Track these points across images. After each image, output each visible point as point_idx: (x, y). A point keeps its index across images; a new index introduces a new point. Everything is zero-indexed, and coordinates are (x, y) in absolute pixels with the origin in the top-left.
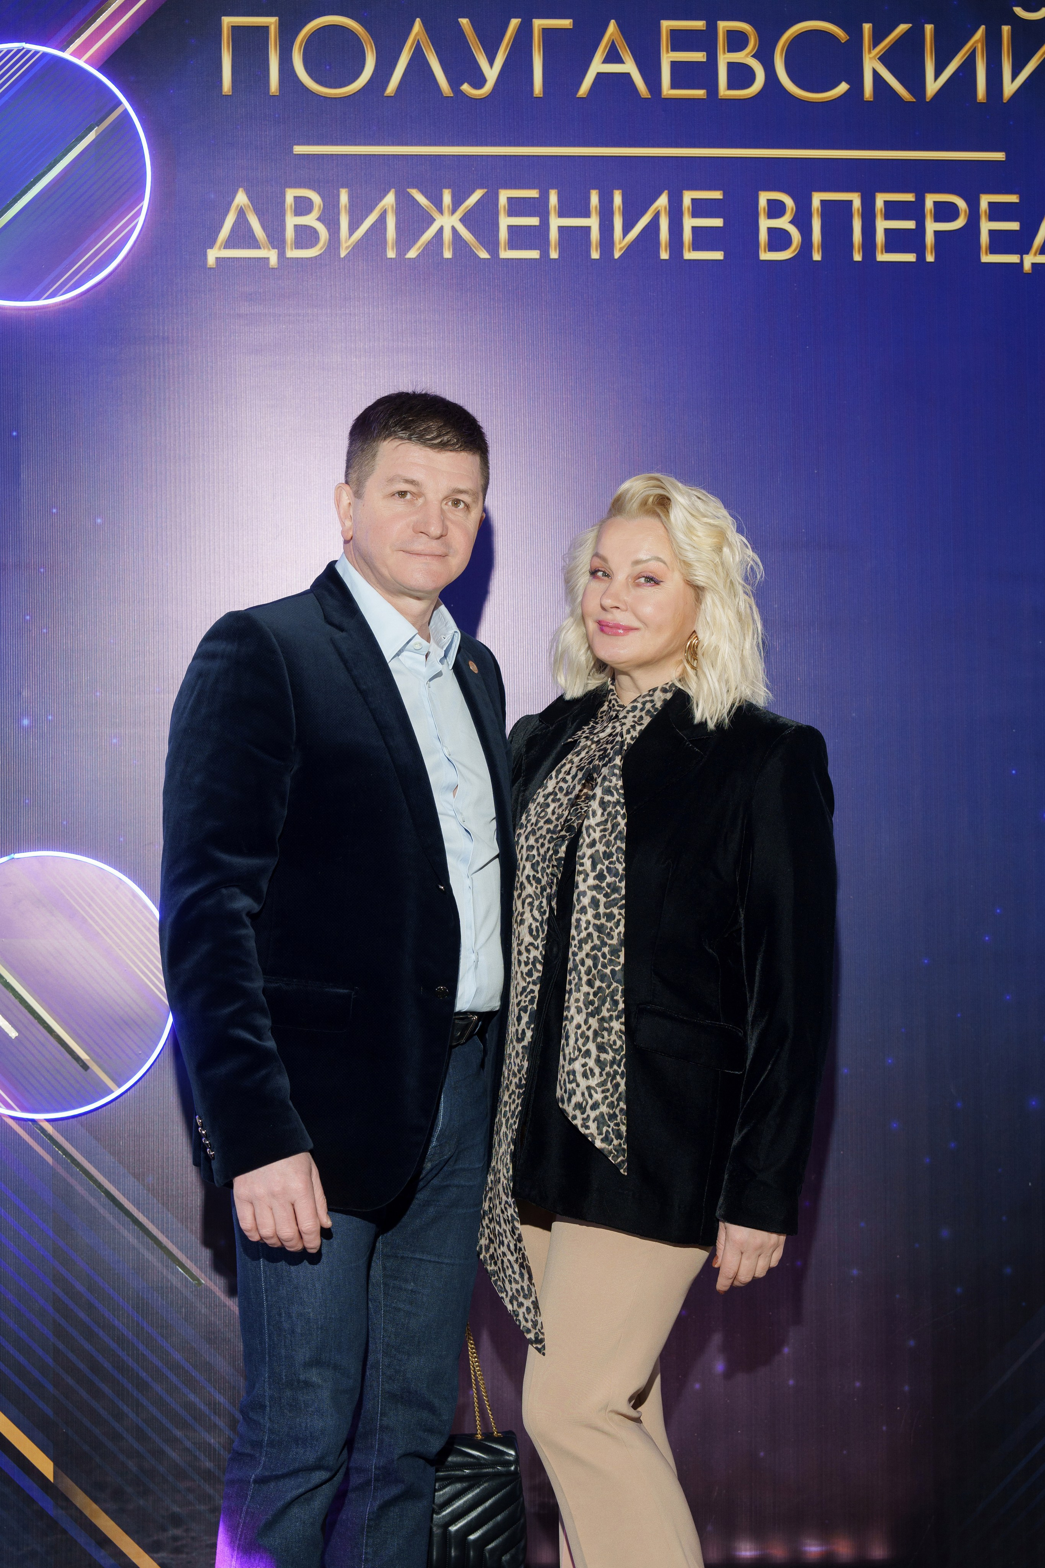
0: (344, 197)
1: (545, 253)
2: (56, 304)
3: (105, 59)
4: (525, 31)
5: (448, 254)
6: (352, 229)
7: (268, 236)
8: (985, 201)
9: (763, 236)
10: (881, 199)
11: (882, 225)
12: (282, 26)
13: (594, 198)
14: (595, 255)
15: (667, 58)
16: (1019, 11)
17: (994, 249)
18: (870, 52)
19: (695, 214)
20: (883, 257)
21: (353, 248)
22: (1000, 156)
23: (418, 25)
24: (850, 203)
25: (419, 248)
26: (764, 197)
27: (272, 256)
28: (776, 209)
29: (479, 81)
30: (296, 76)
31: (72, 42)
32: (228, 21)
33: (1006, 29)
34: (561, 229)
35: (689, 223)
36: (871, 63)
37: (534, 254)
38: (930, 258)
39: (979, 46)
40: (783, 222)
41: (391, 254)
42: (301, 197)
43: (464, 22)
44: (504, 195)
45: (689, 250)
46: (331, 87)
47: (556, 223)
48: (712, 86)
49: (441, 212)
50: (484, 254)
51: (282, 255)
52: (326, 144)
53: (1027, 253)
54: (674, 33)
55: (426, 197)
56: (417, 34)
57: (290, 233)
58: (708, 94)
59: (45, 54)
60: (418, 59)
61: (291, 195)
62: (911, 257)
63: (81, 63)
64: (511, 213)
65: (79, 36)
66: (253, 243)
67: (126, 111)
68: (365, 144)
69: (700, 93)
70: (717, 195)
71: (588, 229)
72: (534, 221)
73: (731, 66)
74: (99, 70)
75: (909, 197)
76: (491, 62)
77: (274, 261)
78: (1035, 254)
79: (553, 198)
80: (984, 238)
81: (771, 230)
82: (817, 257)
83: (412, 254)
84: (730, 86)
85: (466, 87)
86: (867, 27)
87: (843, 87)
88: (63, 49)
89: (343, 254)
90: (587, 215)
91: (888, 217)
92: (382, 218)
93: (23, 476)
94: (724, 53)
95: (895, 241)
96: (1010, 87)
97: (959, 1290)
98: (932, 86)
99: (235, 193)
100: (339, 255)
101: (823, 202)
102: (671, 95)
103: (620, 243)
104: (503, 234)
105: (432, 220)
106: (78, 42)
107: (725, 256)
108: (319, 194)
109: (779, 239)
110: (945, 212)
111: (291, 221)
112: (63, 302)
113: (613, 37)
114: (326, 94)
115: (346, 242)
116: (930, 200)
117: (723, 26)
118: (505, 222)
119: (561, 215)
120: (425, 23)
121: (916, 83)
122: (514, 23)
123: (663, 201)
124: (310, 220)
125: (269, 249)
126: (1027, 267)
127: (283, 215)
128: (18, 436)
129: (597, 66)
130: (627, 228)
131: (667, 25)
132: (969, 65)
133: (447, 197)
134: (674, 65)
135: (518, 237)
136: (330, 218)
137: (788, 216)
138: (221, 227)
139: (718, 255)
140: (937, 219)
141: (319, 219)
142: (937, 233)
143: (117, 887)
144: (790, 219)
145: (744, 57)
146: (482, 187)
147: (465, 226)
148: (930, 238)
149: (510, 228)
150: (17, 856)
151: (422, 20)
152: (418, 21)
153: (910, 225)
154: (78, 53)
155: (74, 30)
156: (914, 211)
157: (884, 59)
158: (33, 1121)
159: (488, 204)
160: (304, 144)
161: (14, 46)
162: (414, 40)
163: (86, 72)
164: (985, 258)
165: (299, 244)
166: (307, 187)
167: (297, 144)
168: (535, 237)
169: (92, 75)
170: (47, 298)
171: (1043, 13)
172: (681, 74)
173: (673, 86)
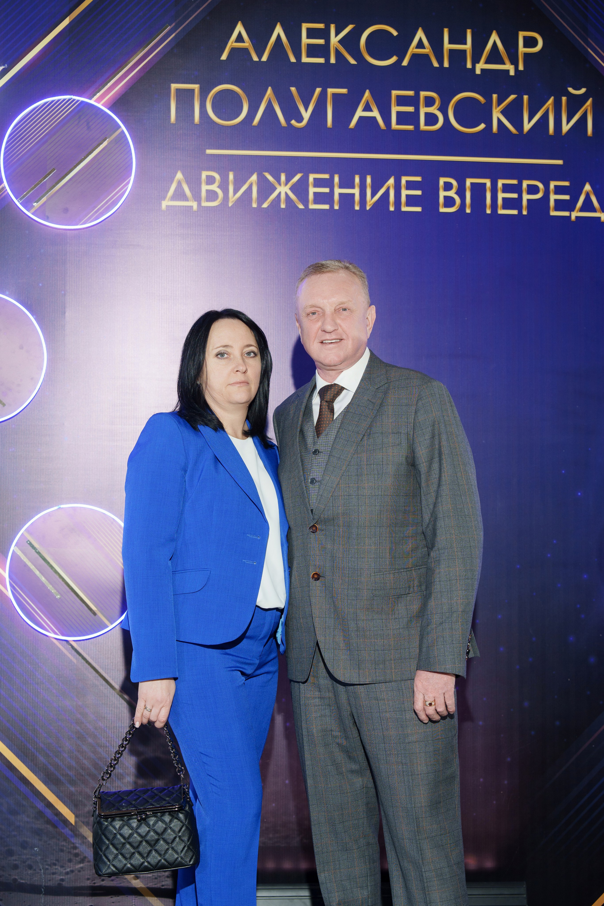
0: (231, 176)
1: (332, 206)
2: (86, 228)
3: (112, 104)
4: (323, 95)
5: (283, 206)
6: (235, 192)
7: (192, 195)
8: (553, 184)
9: (441, 200)
10: (500, 183)
11: (501, 196)
12: (201, 89)
13: (357, 179)
14: (357, 208)
15: (395, 110)
16: (570, 90)
17: (556, 209)
18: (496, 108)
19: (407, 188)
20: (501, 212)
21: (236, 202)
22: (560, 162)
23: (270, 90)
24: (485, 184)
25: (269, 203)
26: (442, 181)
27: (195, 205)
28: (448, 187)
29: (300, 119)
30: (208, 115)
31: (95, 95)
32: (174, 86)
33: (564, 99)
34: (340, 195)
35: (404, 193)
36: (497, 115)
37: (326, 207)
38: (525, 213)
39: (551, 106)
40: (452, 193)
41: (254, 205)
42: (209, 176)
43: (293, 89)
44: (312, 177)
45: (404, 206)
46: (225, 120)
47: (338, 191)
48: (417, 124)
49: (280, 184)
50: (301, 206)
51: (199, 204)
52: (223, 149)
53: (573, 211)
54: (398, 97)
55: (273, 177)
56: (269, 95)
57: (204, 194)
58: (415, 128)
59: (82, 102)
60: (270, 107)
61: (204, 174)
62: (515, 212)
63: (99, 105)
64: (315, 186)
65: (99, 92)
66: (185, 198)
67: (123, 132)
68: (242, 150)
69: (411, 127)
70: (419, 179)
71: (353, 195)
72: (327, 190)
73: (427, 114)
74: (109, 109)
75: (515, 182)
76: (306, 109)
77: (195, 207)
78: (577, 212)
79: (336, 179)
80: (552, 203)
81: (445, 197)
82: (468, 211)
83: (265, 205)
84: (426, 124)
85: (293, 122)
86: (495, 96)
87: (482, 126)
88: (91, 99)
89: (230, 205)
90: (353, 187)
91: (504, 191)
92: (250, 187)
93: (67, 314)
94: (423, 108)
95: (508, 204)
96: (566, 128)
97: (533, 733)
98: (527, 126)
99: (176, 173)
100: (228, 205)
101: (472, 184)
102: (396, 128)
103: (370, 202)
104: (311, 196)
105: (275, 189)
106: (98, 95)
107: (423, 210)
108: (219, 174)
109: (449, 202)
110: (533, 190)
111: (204, 187)
112: (90, 226)
113: (367, 99)
114: (223, 124)
115: (232, 198)
116: (525, 184)
117: (423, 94)
118: (312, 190)
119: (341, 187)
121: (518, 125)
122: (318, 90)
123: (391, 181)
124: (214, 187)
125: (193, 202)
126: (573, 218)
127: (200, 184)
128: (64, 294)
129: (360, 113)
130: (373, 195)
131: (395, 93)
132: (546, 116)
133: (283, 177)
134: (398, 113)
135: (319, 198)
136: (224, 186)
137: (454, 190)
138: (169, 190)
139: (419, 209)
140: (529, 192)
141: (218, 187)
142: (529, 200)
143: (112, 523)
144: (455, 192)
145: (433, 110)
146: (301, 173)
147: (292, 191)
149: (315, 194)
150: (62, 506)
151: (272, 88)
152: (270, 89)
153: (516, 196)
154: (98, 101)
155: (97, 89)
156: (517, 189)
157: (503, 112)
158: (67, 641)
159: (304, 181)
160: (211, 149)
161: (67, 97)
162: (268, 98)
163: (102, 110)
164: (553, 213)
165: (208, 199)
166: (212, 171)
167: (209, 149)
168: (327, 198)
169: (105, 113)
170: (82, 224)
171: (583, 91)
172: (402, 118)
173: (398, 123)
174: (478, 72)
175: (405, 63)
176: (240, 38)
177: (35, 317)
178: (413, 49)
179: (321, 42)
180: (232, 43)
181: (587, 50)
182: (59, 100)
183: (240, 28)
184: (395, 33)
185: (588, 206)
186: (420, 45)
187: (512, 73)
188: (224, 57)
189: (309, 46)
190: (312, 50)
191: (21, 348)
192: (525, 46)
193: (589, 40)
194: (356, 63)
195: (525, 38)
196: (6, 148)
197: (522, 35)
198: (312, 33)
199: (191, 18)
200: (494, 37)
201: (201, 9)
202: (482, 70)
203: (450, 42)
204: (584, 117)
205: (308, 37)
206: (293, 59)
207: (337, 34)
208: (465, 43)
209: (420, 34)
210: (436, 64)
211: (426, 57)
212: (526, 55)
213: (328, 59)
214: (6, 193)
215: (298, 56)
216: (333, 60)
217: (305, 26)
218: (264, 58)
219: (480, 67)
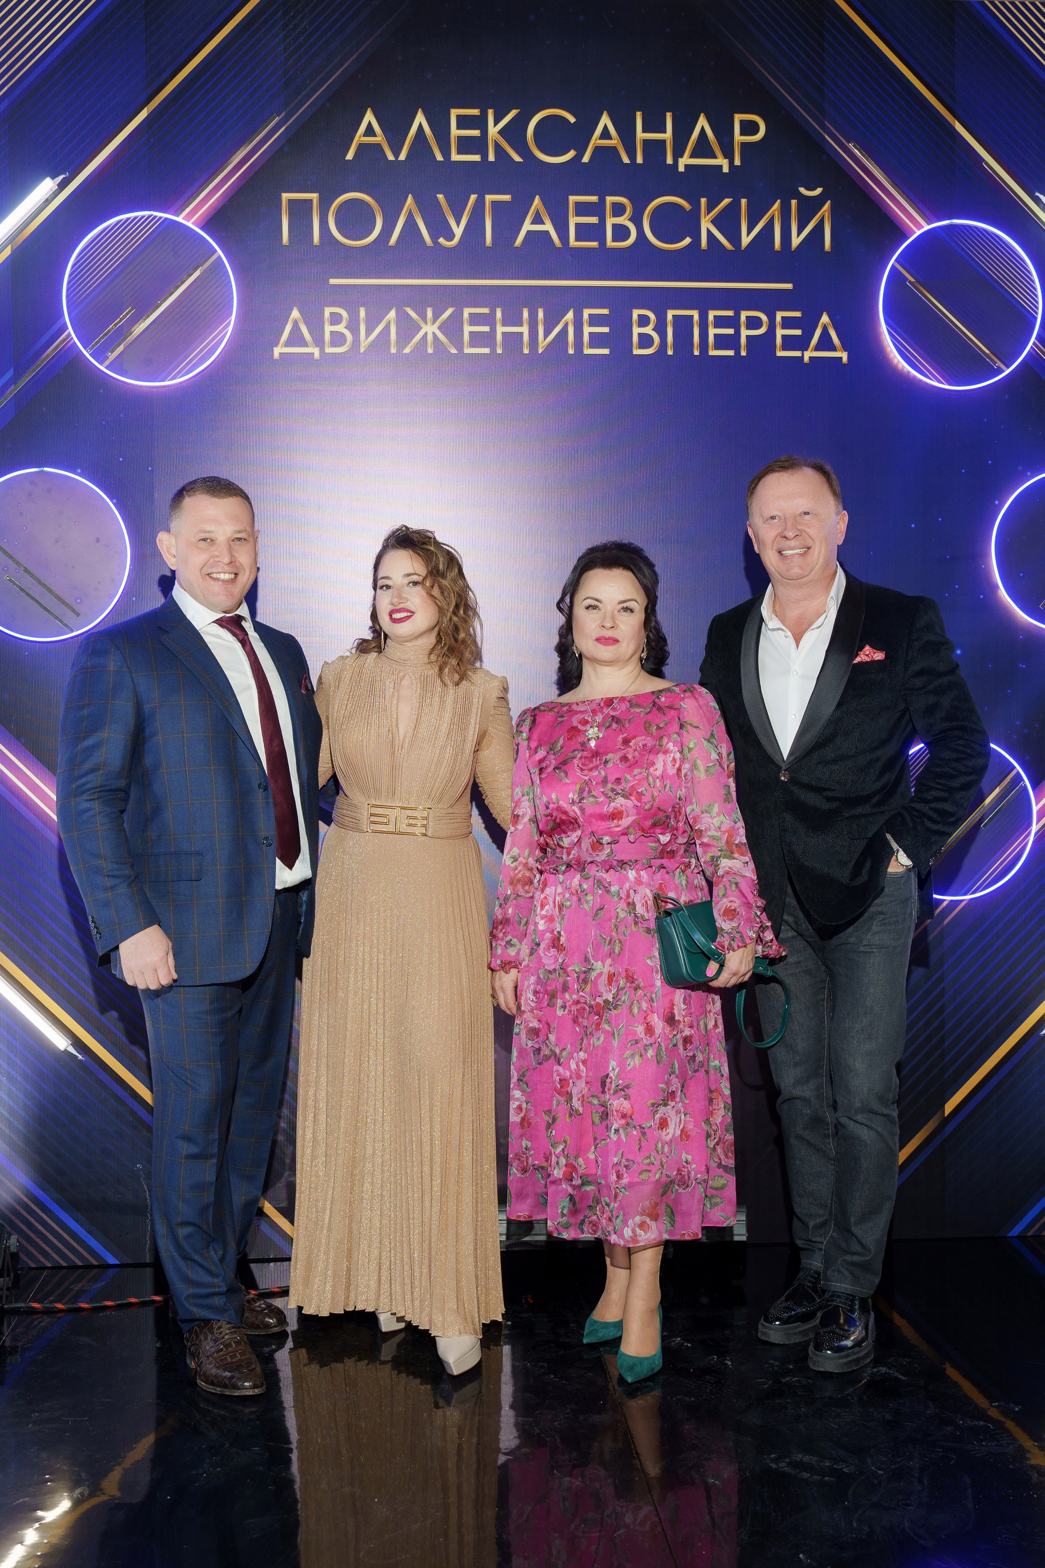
0: (362, 313)
1: (493, 350)
2: (175, 384)
3: (206, 221)
4: (480, 202)
5: (430, 351)
6: (368, 334)
7: (313, 339)
8: (779, 315)
9: (635, 339)
10: (712, 314)
11: (712, 331)
12: (320, 198)
13: (526, 314)
14: (526, 351)
15: (573, 221)
16: (802, 190)
17: (785, 348)
18: (705, 217)
19: (591, 324)
20: (713, 353)
21: (369, 347)
22: (789, 286)
23: (410, 199)
24: (692, 317)
25: (412, 347)
26: (636, 313)
27: (316, 352)
28: (643, 321)
29: (450, 236)
30: (331, 233)
31: (184, 210)
32: (286, 196)
33: (794, 202)
34: (504, 334)
35: (587, 330)
36: (706, 225)
37: (486, 351)
38: (743, 353)
39: (777, 213)
41: (393, 350)
42: (334, 313)
43: (440, 197)
44: (467, 312)
45: (587, 348)
46: (353, 240)
47: (500, 330)
48: (602, 240)
49: (426, 323)
51: (322, 351)
52: (351, 278)
53: (806, 350)
54: (578, 204)
55: (416, 313)
56: (409, 205)
57: (327, 337)
58: (600, 244)
59: (166, 219)
60: (410, 221)
61: (328, 311)
62: (731, 353)
63: (189, 224)
64: (472, 323)
65: (188, 206)
66: (304, 343)
67: (219, 258)
68: (376, 278)
69: (595, 244)
70: (605, 311)
71: (521, 335)
72: (486, 329)
73: (615, 226)
74: (201, 229)
75: (730, 313)
76: (458, 224)
77: (317, 355)
78: (812, 351)
79: (499, 314)
80: (779, 340)
81: (639, 334)
82: (670, 352)
83: (407, 350)
84: (614, 240)
85: (441, 240)
86: (703, 201)
87: (688, 240)
88: (178, 216)
89: (362, 350)
90: (521, 325)
91: (717, 326)
92: (387, 327)
93: (156, 496)
94: (610, 217)
95: (722, 342)
96: (796, 241)
98: (746, 240)
99: (292, 310)
100: (360, 351)
101: (675, 317)
102: (575, 245)
103: (542, 343)
104: (467, 337)
105: (420, 328)
106: (188, 210)
107: (610, 352)
108: (346, 311)
109: (646, 340)
110: (754, 323)
111: (328, 329)
112: (181, 383)
113: (538, 207)
114: (351, 244)
115: (364, 343)
116: (744, 315)
117: (610, 199)
118: (467, 329)
119: (504, 324)
120: (414, 198)
121: (734, 238)
122: (473, 197)
123: (570, 315)
124: (341, 328)
125: (314, 347)
126: (806, 359)
127: (323, 325)
128: (152, 471)
129: (528, 226)
130: (547, 333)
131: (573, 199)
132: (770, 225)
133: (430, 313)
134: (578, 226)
135: (477, 339)
136: (353, 327)
137: (651, 326)
138: (282, 333)
139: (606, 351)
140: (748, 327)
141: (346, 327)
142: (747, 337)
144: (653, 327)
145: (623, 220)
146: (453, 307)
147: (441, 332)
148: (743, 340)
149: (471, 333)
151: (413, 196)
152: (410, 197)
153: (731, 331)
154: (187, 218)
155: (185, 203)
156: (733, 322)
157: (714, 222)
159: (456, 318)
160: (336, 278)
161: (146, 213)
162: (408, 209)
163: (193, 230)
164: (780, 353)
165: (333, 344)
166: (339, 306)
167: (332, 278)
168: (488, 339)
169: (197, 233)
170: (170, 380)
171: (819, 191)
172: (583, 232)
173: (577, 240)
174: (681, 169)
175: (586, 159)
176: (370, 131)
177: (115, 501)
178: (596, 140)
179: (476, 133)
180: (360, 137)
181: (824, 137)
182: (135, 218)
183: (369, 117)
184: (572, 120)
185: (825, 343)
186: (605, 134)
187: (726, 169)
188: (350, 156)
189: (460, 139)
190: (465, 145)
191: (98, 540)
192: (742, 133)
193: (826, 122)
194: (521, 160)
195: (742, 122)
196: (69, 283)
197: (738, 118)
198: (463, 123)
199: (306, 106)
200: (702, 122)
201: (318, 93)
202: (686, 166)
203: (644, 131)
204: (820, 226)
205: (459, 127)
206: (439, 157)
207: (496, 124)
208: (665, 132)
209: (605, 120)
210: (626, 160)
211: (614, 149)
212: (744, 145)
213: (485, 156)
214: (72, 342)
215: (446, 153)
216: (491, 158)
217: (454, 113)
218: (402, 157)
219: (684, 161)
